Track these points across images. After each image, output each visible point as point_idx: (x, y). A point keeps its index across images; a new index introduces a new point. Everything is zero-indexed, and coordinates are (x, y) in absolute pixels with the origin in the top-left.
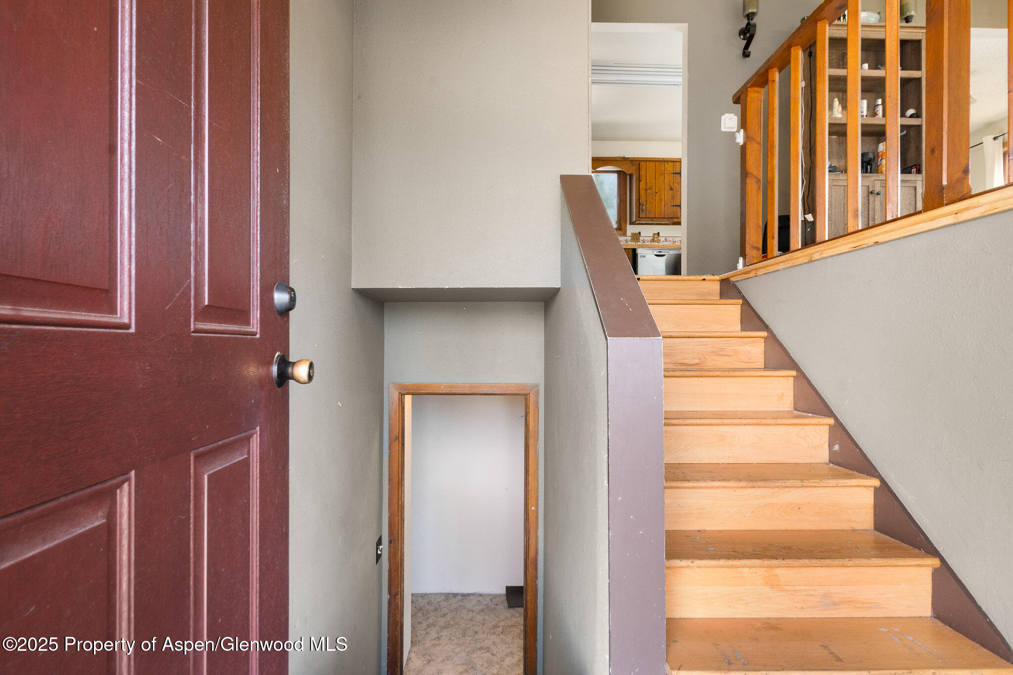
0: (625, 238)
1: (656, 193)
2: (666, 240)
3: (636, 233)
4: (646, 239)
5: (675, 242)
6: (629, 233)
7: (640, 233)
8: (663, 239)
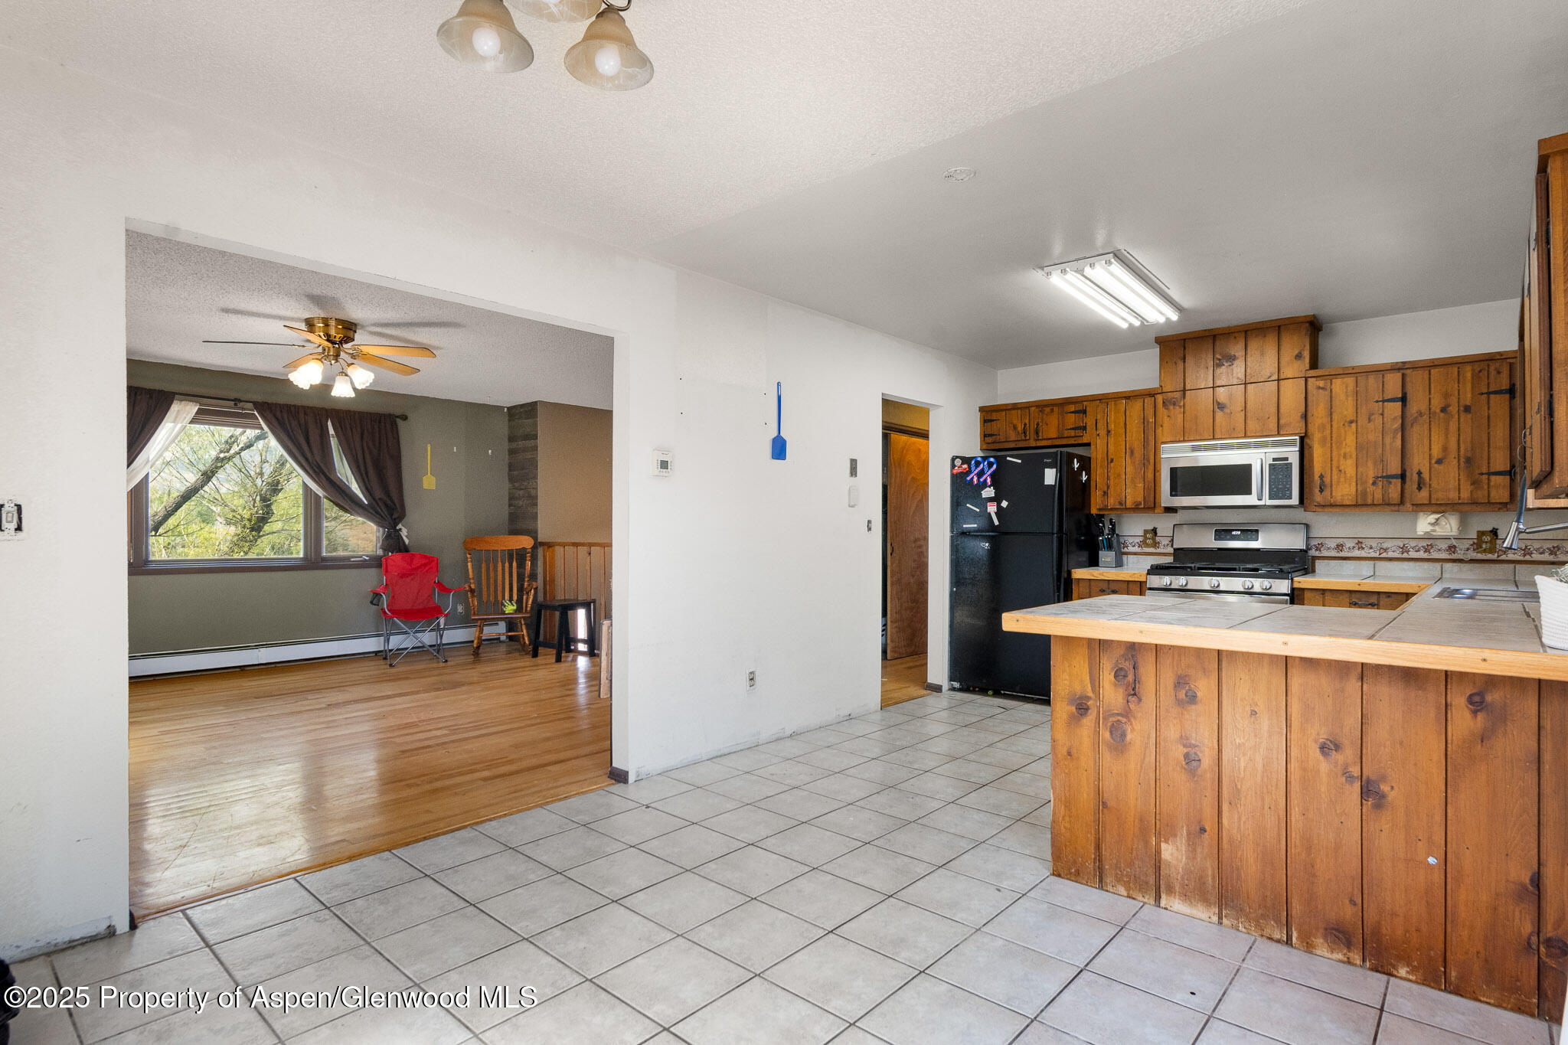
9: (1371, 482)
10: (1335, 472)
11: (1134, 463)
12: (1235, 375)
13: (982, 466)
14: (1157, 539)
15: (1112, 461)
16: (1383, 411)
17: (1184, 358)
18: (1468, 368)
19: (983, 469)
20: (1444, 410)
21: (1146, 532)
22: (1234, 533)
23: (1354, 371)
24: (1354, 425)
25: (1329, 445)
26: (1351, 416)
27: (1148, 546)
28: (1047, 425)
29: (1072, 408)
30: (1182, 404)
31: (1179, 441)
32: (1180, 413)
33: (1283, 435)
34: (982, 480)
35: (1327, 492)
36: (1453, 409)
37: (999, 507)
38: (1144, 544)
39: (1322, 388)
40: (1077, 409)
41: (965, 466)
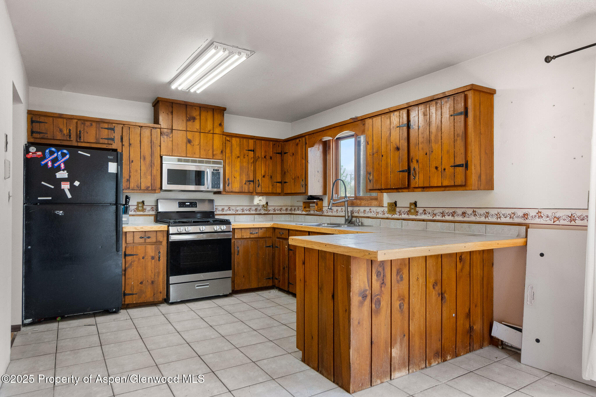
1: (382, 156)
3: (391, 204)
4: (403, 210)
6: (385, 204)
7: (396, 203)
8: (421, 211)
9: (244, 183)
10: (233, 178)
11: (146, 164)
12: (195, 127)
13: (56, 155)
14: (145, 207)
15: (132, 161)
16: (248, 154)
17: (172, 112)
18: (271, 143)
19: (57, 157)
20: (265, 157)
21: (138, 203)
22: (187, 204)
23: (239, 136)
24: (239, 159)
25: (231, 165)
26: (238, 155)
27: (139, 211)
28: (87, 133)
29: (106, 126)
30: (171, 136)
31: (169, 156)
32: (170, 140)
33: (215, 159)
34: (56, 165)
35: (230, 186)
36: (268, 157)
37: (72, 185)
38: (137, 209)
39: (229, 141)
40: (109, 127)
41: (39, 153)
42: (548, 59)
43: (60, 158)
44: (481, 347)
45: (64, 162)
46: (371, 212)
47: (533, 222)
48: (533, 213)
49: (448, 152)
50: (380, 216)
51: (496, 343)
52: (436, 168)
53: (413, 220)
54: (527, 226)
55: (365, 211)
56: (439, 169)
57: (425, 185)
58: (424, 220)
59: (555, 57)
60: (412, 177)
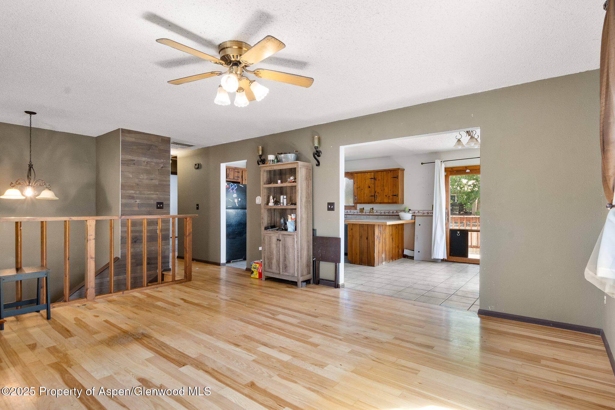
0: (357, 211)
1: (362, 189)
2: (377, 212)
3: (361, 208)
4: (367, 211)
5: (381, 213)
6: (358, 208)
7: (363, 208)
8: (375, 211)
42: (422, 164)
43: (234, 188)
44: (401, 258)
45: (236, 190)
46: (351, 212)
47: (417, 215)
48: (417, 212)
49: (390, 190)
50: (355, 214)
51: (405, 256)
52: (386, 196)
53: (372, 215)
54: (415, 216)
55: (347, 212)
56: (387, 196)
57: (381, 202)
58: (377, 215)
59: (424, 163)
60: (376, 199)
